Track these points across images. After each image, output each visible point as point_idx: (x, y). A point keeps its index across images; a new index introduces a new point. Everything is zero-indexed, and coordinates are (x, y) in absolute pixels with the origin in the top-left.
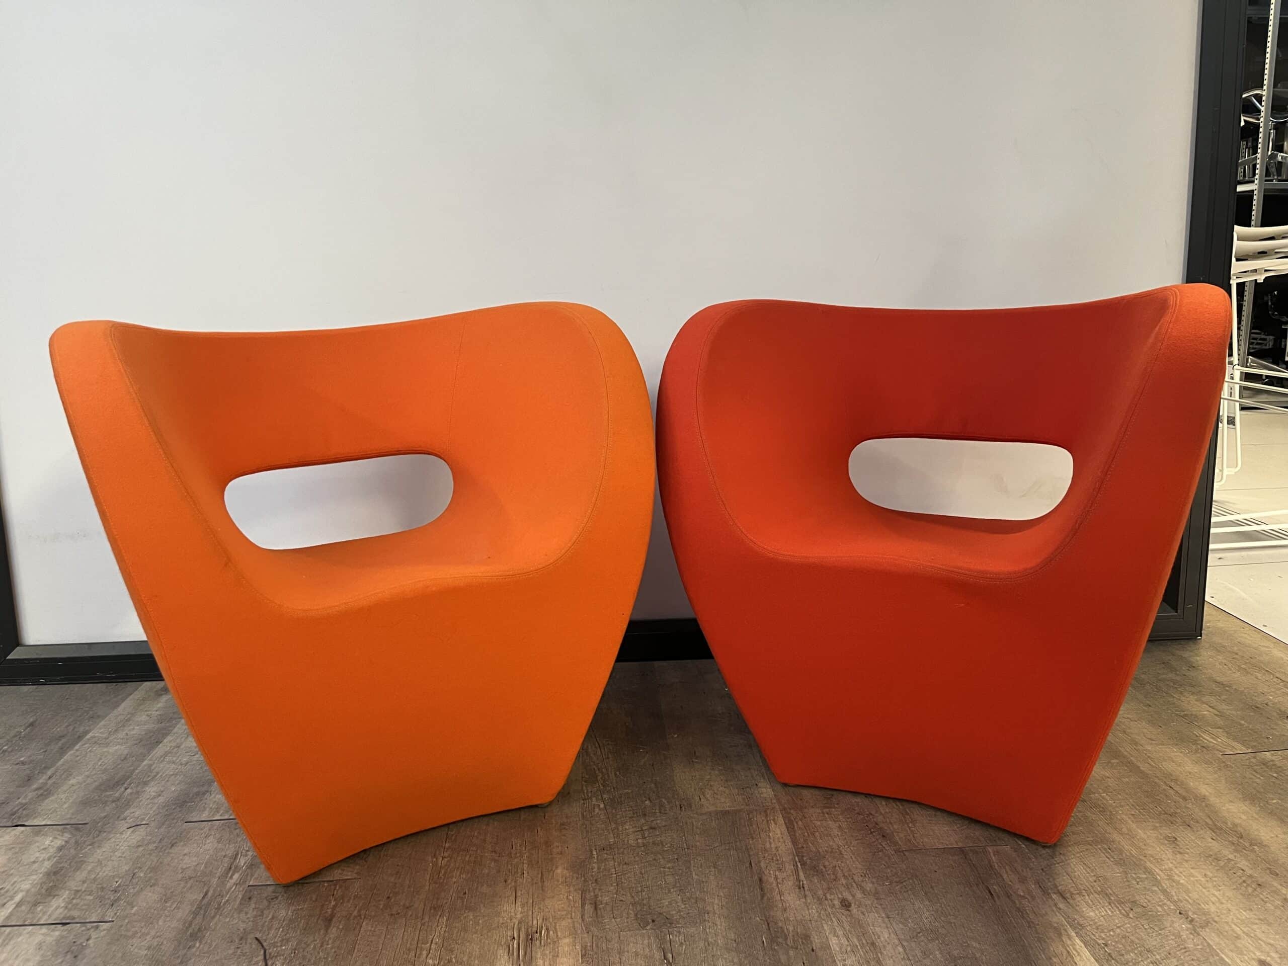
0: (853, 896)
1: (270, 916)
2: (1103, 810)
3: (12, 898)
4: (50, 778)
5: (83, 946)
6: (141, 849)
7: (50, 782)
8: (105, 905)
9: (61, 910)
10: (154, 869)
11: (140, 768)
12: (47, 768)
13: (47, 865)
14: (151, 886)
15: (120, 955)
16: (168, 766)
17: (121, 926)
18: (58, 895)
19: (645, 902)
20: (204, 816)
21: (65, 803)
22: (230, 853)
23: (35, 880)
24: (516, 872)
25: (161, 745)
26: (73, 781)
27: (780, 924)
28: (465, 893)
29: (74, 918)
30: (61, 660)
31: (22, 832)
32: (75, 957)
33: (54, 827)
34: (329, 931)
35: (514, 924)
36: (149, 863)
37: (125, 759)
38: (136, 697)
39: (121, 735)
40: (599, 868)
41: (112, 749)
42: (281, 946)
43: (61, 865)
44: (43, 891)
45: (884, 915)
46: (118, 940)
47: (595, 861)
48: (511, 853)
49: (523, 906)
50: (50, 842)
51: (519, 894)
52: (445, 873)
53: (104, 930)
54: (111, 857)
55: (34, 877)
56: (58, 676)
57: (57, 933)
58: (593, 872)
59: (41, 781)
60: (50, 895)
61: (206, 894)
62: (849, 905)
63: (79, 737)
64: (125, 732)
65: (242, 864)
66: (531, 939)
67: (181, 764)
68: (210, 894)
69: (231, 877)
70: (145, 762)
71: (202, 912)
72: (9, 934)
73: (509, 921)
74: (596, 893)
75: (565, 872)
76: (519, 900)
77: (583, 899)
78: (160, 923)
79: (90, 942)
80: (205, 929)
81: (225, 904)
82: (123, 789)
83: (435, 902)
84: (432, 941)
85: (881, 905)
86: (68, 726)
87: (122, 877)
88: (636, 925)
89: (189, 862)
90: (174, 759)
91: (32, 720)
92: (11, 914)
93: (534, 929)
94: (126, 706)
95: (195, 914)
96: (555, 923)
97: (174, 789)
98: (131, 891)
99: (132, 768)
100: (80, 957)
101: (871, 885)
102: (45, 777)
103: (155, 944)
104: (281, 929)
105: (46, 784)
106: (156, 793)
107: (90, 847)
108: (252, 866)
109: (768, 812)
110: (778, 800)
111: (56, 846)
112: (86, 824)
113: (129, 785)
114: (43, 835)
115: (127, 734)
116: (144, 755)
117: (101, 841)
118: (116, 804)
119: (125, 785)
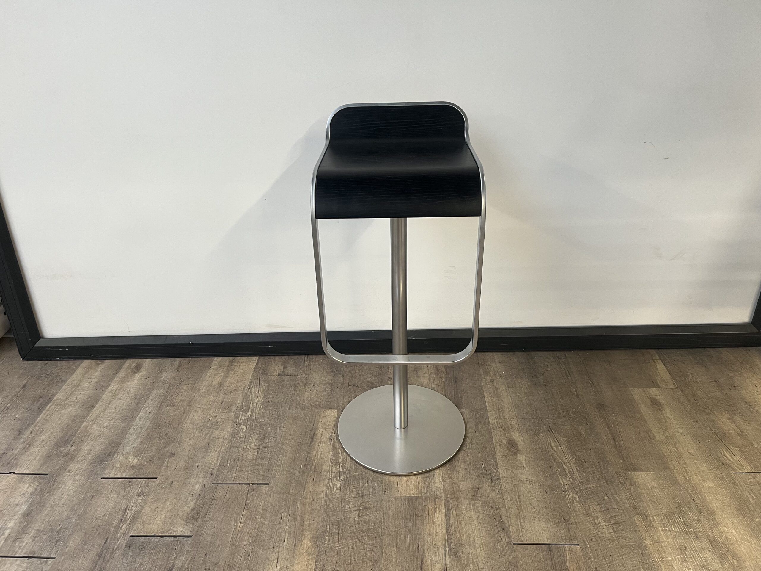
1: (139, 563)
3: (4, 533)
6: (75, 498)
7: (30, 437)
8: (52, 543)
9: (28, 545)
10: (80, 517)
11: (81, 429)
12: (30, 425)
13: (24, 508)
14: (78, 531)
16: (96, 428)
17: (59, 562)
18: (27, 533)
20: (112, 474)
21: (37, 455)
22: (123, 507)
23: (17, 520)
24: (281, 540)
25: (95, 409)
26: (43, 437)
28: (249, 555)
29: (35, 553)
31: (13, 478)
33: (30, 476)
36: (78, 511)
37: (73, 420)
39: (73, 399)
40: (329, 541)
41: (67, 411)
43: (32, 508)
44: (20, 529)
47: (328, 534)
48: (280, 522)
50: (27, 489)
51: (280, 557)
52: (241, 536)
53: (50, 564)
54: (59, 503)
55: (16, 517)
57: (25, 565)
58: (325, 544)
59: (26, 436)
60: (23, 533)
63: (50, 399)
65: (129, 517)
67: (104, 427)
68: (108, 540)
69: (122, 527)
70: (84, 424)
71: (103, 555)
74: (324, 563)
75: (309, 542)
76: (279, 564)
77: (316, 567)
81: (116, 549)
82: (70, 446)
83: (231, 560)
86: (44, 389)
87: (63, 521)
89: (101, 512)
90: (101, 422)
91: (25, 382)
92: (2, 547)
95: (99, 556)
97: (98, 448)
98: (67, 533)
99: (77, 428)
102: (28, 433)
105: (28, 438)
106: (88, 451)
107: (48, 495)
108: (133, 518)
109: (437, 500)
110: (445, 490)
111: (30, 492)
112: (48, 475)
113: (74, 443)
114: (24, 482)
115: (76, 398)
116: (84, 417)
117: (54, 489)
118: (65, 459)
119: (71, 443)
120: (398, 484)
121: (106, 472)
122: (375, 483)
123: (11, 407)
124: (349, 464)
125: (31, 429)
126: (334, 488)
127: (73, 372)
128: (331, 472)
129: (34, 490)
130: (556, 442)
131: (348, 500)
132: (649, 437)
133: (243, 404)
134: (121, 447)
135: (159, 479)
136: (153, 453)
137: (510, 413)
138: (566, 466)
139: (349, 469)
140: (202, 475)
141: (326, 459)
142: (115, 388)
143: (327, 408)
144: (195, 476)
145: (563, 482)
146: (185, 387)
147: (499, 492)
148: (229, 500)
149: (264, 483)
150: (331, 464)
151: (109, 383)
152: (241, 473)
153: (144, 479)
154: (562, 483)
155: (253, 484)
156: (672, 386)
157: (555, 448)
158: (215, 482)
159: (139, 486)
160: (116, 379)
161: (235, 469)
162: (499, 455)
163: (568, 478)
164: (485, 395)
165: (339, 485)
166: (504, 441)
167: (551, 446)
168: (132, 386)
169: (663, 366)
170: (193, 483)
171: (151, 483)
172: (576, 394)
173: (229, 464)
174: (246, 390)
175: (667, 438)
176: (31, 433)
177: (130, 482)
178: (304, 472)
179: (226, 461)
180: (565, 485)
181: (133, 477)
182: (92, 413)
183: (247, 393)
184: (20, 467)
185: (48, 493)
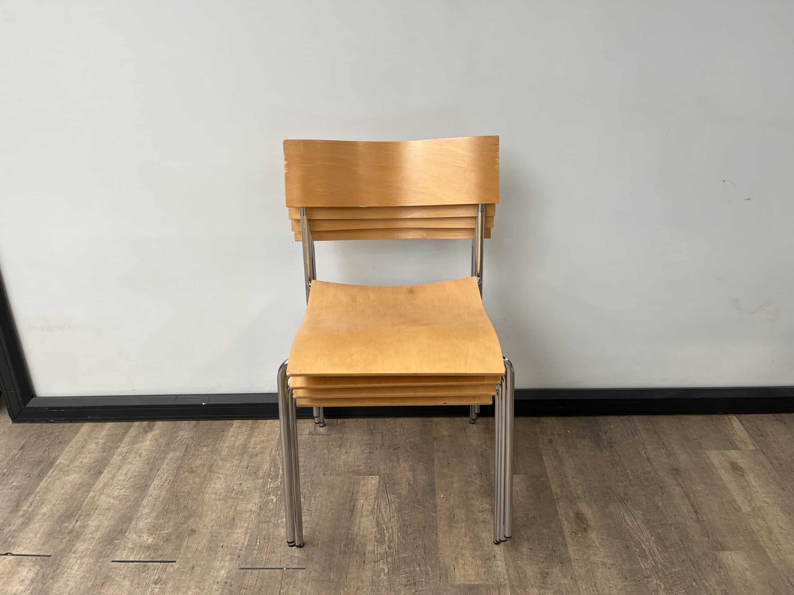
6: (82, 586)
7: (31, 509)
11: (87, 500)
12: (29, 495)
16: (105, 499)
20: (124, 556)
21: (39, 532)
25: (102, 476)
26: (44, 510)
31: (10, 561)
33: (30, 557)
37: (78, 489)
39: (77, 463)
41: (71, 478)
59: (25, 508)
63: (51, 463)
64: (80, 460)
67: (113, 499)
70: (91, 494)
82: (75, 521)
86: (44, 452)
90: (109, 491)
97: (107, 524)
99: (82, 499)
102: (28, 504)
105: (27, 511)
106: (96, 527)
107: (51, 581)
109: (501, 588)
110: (509, 575)
111: (30, 578)
112: (50, 556)
113: (79, 517)
114: (23, 565)
115: (81, 462)
116: (90, 485)
117: (58, 574)
118: (70, 537)
119: (77, 517)
120: (454, 569)
121: (118, 553)
122: (429, 567)
123: (7, 473)
124: (397, 543)
125: (30, 500)
126: (381, 573)
127: (77, 431)
128: (376, 553)
129: (35, 576)
130: (630, 516)
131: (398, 589)
132: (734, 508)
133: (271, 469)
134: (134, 522)
135: (178, 562)
136: (170, 530)
137: (574, 479)
138: (645, 545)
139: (396, 549)
140: (228, 558)
141: (369, 537)
142: (125, 450)
143: (367, 475)
144: (220, 559)
145: (644, 566)
146: (205, 449)
147: (571, 578)
148: (260, 589)
149: (300, 567)
150: (375, 543)
151: (119, 444)
152: (273, 555)
153: (161, 562)
154: (643, 568)
155: (287, 569)
156: (752, 448)
157: (630, 523)
158: (243, 567)
159: (156, 572)
160: (127, 439)
161: (266, 550)
162: (567, 533)
163: (649, 561)
164: (544, 458)
165: (386, 570)
166: (571, 514)
167: (626, 522)
168: (144, 448)
169: (739, 423)
170: (217, 568)
171: (170, 568)
172: (646, 457)
173: (258, 544)
174: (273, 452)
175: (754, 509)
176: (31, 505)
177: (145, 566)
178: (344, 552)
179: (255, 540)
180: (647, 570)
181: (148, 560)
182: (99, 480)
183: (275, 456)
184: (19, 546)
185: (50, 579)
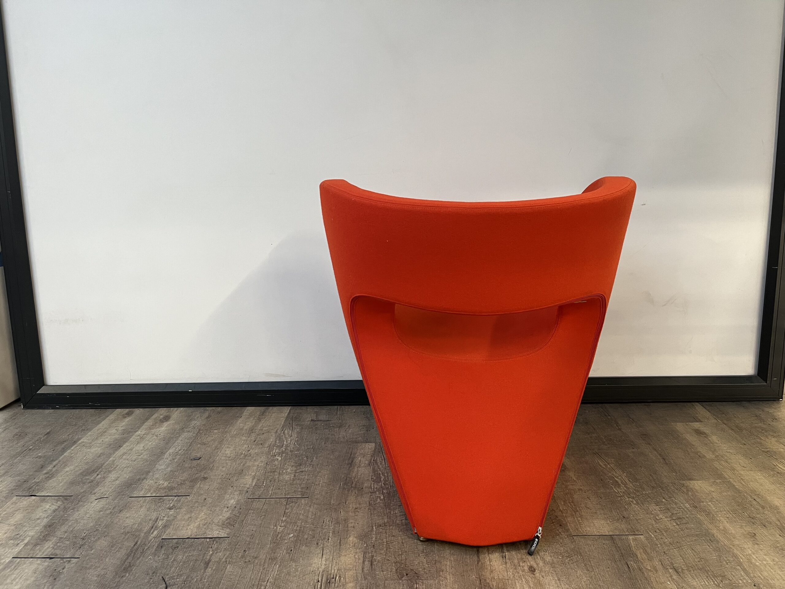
0: (537, 564)
1: (172, 559)
2: (708, 514)
3: (23, 540)
4: (54, 466)
5: (60, 572)
6: (101, 513)
7: (54, 469)
8: (76, 547)
9: (50, 549)
10: (107, 526)
11: (107, 462)
12: (53, 461)
13: (46, 521)
14: (104, 537)
15: (81, 579)
16: (124, 461)
17: (84, 561)
18: (49, 540)
19: (403, 562)
20: (141, 494)
21: (61, 483)
22: (154, 518)
23: (37, 530)
24: (324, 538)
25: (122, 448)
26: (67, 469)
27: (488, 581)
28: (291, 550)
29: (57, 555)
30: (69, 394)
31: (34, 500)
32: (55, 579)
33: (53, 497)
34: (206, 571)
35: (320, 572)
36: (105, 522)
37: (100, 456)
38: (111, 418)
39: (100, 441)
40: (376, 538)
41: (93, 450)
42: (177, 579)
43: (54, 521)
44: (41, 537)
45: (556, 579)
46: (81, 570)
47: (374, 533)
48: (322, 525)
49: (326, 560)
50: (49, 507)
51: (325, 552)
52: (281, 536)
53: (73, 563)
54: (83, 517)
55: (37, 528)
56: (67, 404)
57: (46, 564)
58: (372, 540)
59: (49, 468)
60: (45, 540)
61: (136, 543)
62: (534, 571)
63: (75, 442)
64: (102, 439)
65: (160, 525)
66: (329, 582)
67: (132, 461)
68: (139, 543)
69: (153, 533)
70: (111, 459)
71: (132, 554)
72: (19, 563)
73: (317, 570)
74: (373, 555)
75: (355, 539)
76: (324, 556)
77: (364, 557)
78: (107, 560)
79: (65, 570)
80: (133, 565)
81: (146, 550)
82: (96, 475)
83: (272, 555)
84: (268, 580)
85: (555, 571)
86: (68, 435)
87: (88, 530)
88: (396, 577)
89: (129, 522)
90: (128, 457)
91: (48, 431)
92: (21, 551)
93: (332, 576)
94: (104, 424)
95: (128, 555)
96: (345, 573)
97: (126, 476)
98: (93, 539)
99: (103, 462)
100: (57, 579)
101: (549, 558)
102: (51, 466)
103: (103, 573)
104: (178, 568)
105: (51, 470)
106: (115, 478)
108: (165, 526)
111: (52, 509)
112: (72, 496)
113: (100, 472)
114: (46, 502)
115: (103, 441)
116: (111, 454)
117: (79, 507)
118: (91, 484)
119: (97, 473)
121: (135, 492)
123: (33, 448)
124: (391, 482)
125: (54, 463)
126: (377, 499)
127: (99, 423)
128: (373, 488)
129: (57, 508)
130: (604, 462)
132: (699, 456)
133: (276, 442)
134: (151, 474)
135: (191, 496)
136: (184, 478)
138: (618, 479)
139: (391, 485)
140: (237, 493)
141: (366, 479)
142: (143, 432)
143: (364, 443)
144: (230, 493)
145: (617, 490)
146: (216, 431)
148: (267, 510)
149: (303, 497)
150: (372, 482)
151: (137, 430)
152: (279, 491)
153: (175, 496)
155: (291, 498)
156: (714, 421)
157: (604, 466)
158: (251, 497)
159: (171, 502)
160: (144, 427)
161: (272, 488)
163: (622, 487)
165: (382, 497)
167: (600, 465)
168: (160, 431)
169: (702, 408)
170: (227, 499)
171: (183, 499)
173: (264, 484)
174: (279, 431)
175: (717, 456)
177: (160, 499)
178: (344, 488)
179: (261, 482)
180: (620, 493)
181: (163, 495)
182: (119, 451)
183: (280, 434)
184: (42, 491)
185: (71, 510)
